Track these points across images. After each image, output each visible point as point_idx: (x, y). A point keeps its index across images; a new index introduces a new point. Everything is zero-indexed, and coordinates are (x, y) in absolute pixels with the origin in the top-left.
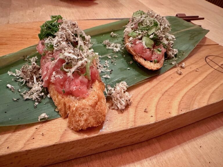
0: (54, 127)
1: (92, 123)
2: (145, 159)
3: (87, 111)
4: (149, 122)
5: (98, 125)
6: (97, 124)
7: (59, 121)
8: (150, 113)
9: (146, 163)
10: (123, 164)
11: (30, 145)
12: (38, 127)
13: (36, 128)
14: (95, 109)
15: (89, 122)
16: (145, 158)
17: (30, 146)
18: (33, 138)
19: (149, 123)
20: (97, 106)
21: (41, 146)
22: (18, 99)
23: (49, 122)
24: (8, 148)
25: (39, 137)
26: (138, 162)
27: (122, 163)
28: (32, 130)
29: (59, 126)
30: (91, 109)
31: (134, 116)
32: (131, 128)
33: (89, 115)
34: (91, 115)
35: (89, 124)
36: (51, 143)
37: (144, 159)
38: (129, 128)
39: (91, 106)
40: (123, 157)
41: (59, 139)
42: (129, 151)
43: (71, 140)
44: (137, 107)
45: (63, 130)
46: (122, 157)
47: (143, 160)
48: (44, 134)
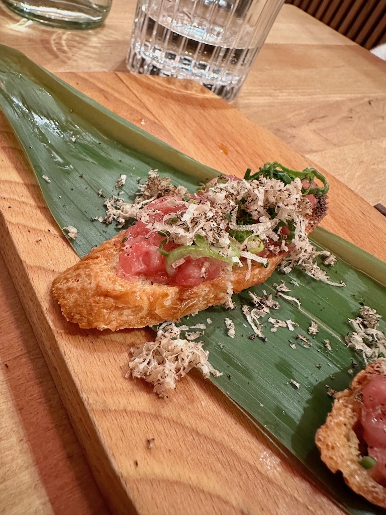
0: (57, 253)
1: (66, 302)
2: (47, 498)
3: (86, 284)
4: (113, 455)
5: (65, 316)
6: (67, 314)
7: (72, 258)
8: (148, 460)
9: (38, 502)
10: (29, 435)
11: (18, 229)
12: (52, 233)
13: (49, 231)
14: (93, 296)
15: (67, 295)
16: (50, 500)
17: (15, 231)
18: (29, 231)
19: (109, 452)
20: (102, 298)
21: (16, 243)
22: (102, 196)
23: (65, 244)
24: (9, 207)
25: (33, 238)
26: (37, 477)
27: (32, 430)
28: (46, 226)
29: (61, 260)
30: (91, 289)
31: (121, 407)
32: (84, 400)
33: (79, 289)
34: (80, 294)
35: (64, 298)
36: (23, 256)
37: (48, 495)
38: (81, 396)
39: (98, 286)
40: (49, 434)
41: (32, 264)
42: (65, 447)
43: (32, 282)
44: (157, 417)
45: (52, 268)
46: (48, 429)
47: (43, 492)
48: (40, 242)
